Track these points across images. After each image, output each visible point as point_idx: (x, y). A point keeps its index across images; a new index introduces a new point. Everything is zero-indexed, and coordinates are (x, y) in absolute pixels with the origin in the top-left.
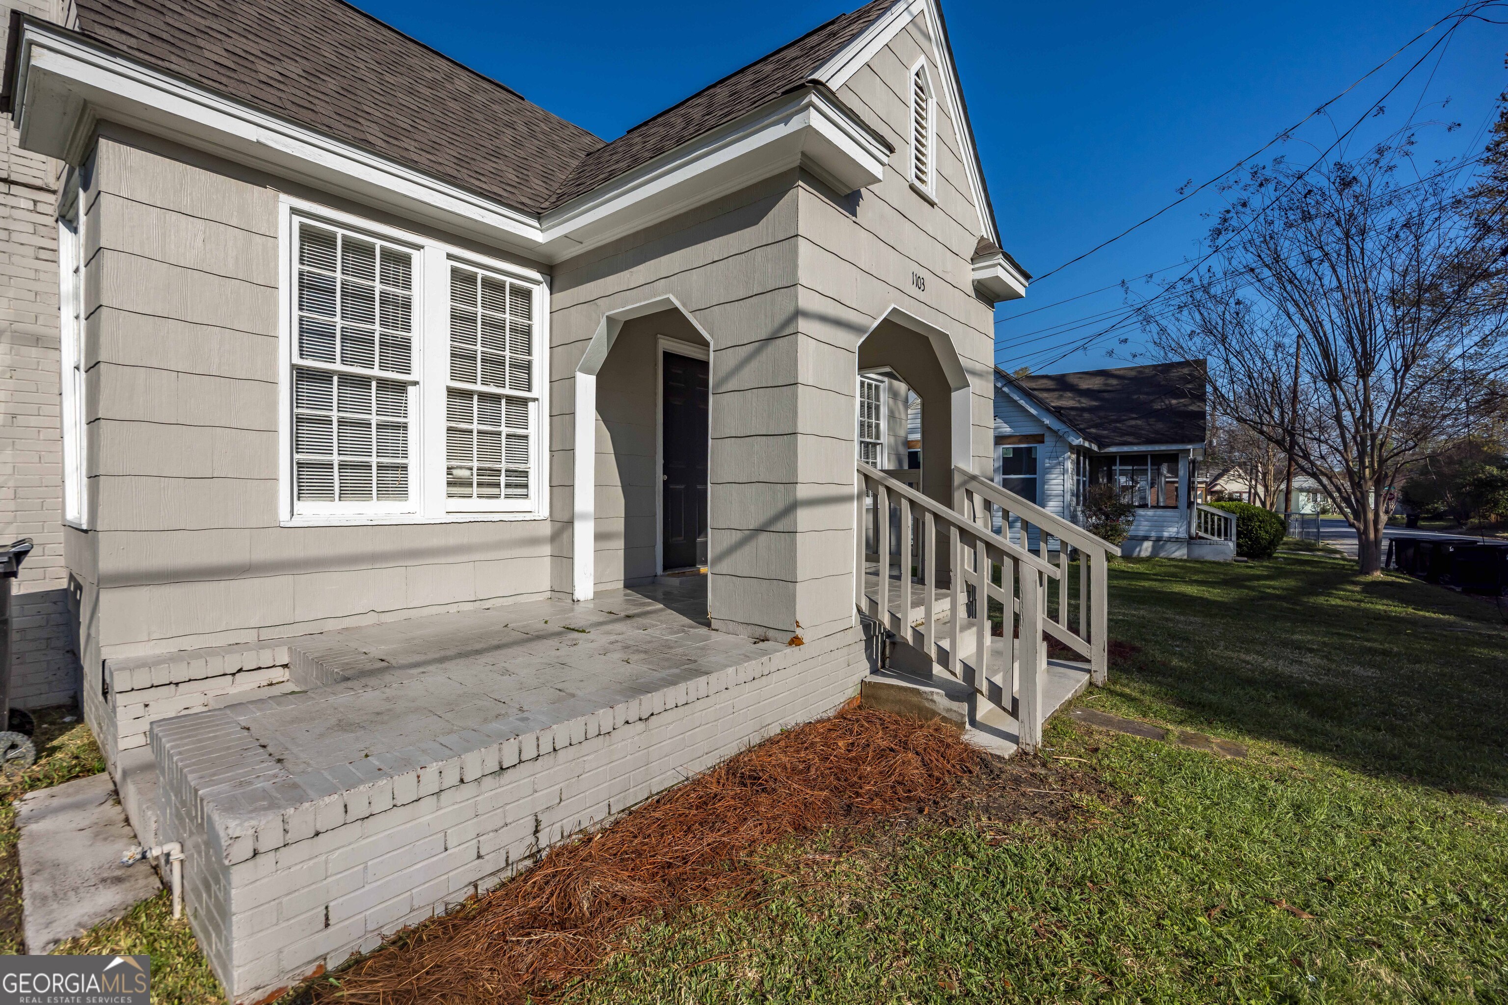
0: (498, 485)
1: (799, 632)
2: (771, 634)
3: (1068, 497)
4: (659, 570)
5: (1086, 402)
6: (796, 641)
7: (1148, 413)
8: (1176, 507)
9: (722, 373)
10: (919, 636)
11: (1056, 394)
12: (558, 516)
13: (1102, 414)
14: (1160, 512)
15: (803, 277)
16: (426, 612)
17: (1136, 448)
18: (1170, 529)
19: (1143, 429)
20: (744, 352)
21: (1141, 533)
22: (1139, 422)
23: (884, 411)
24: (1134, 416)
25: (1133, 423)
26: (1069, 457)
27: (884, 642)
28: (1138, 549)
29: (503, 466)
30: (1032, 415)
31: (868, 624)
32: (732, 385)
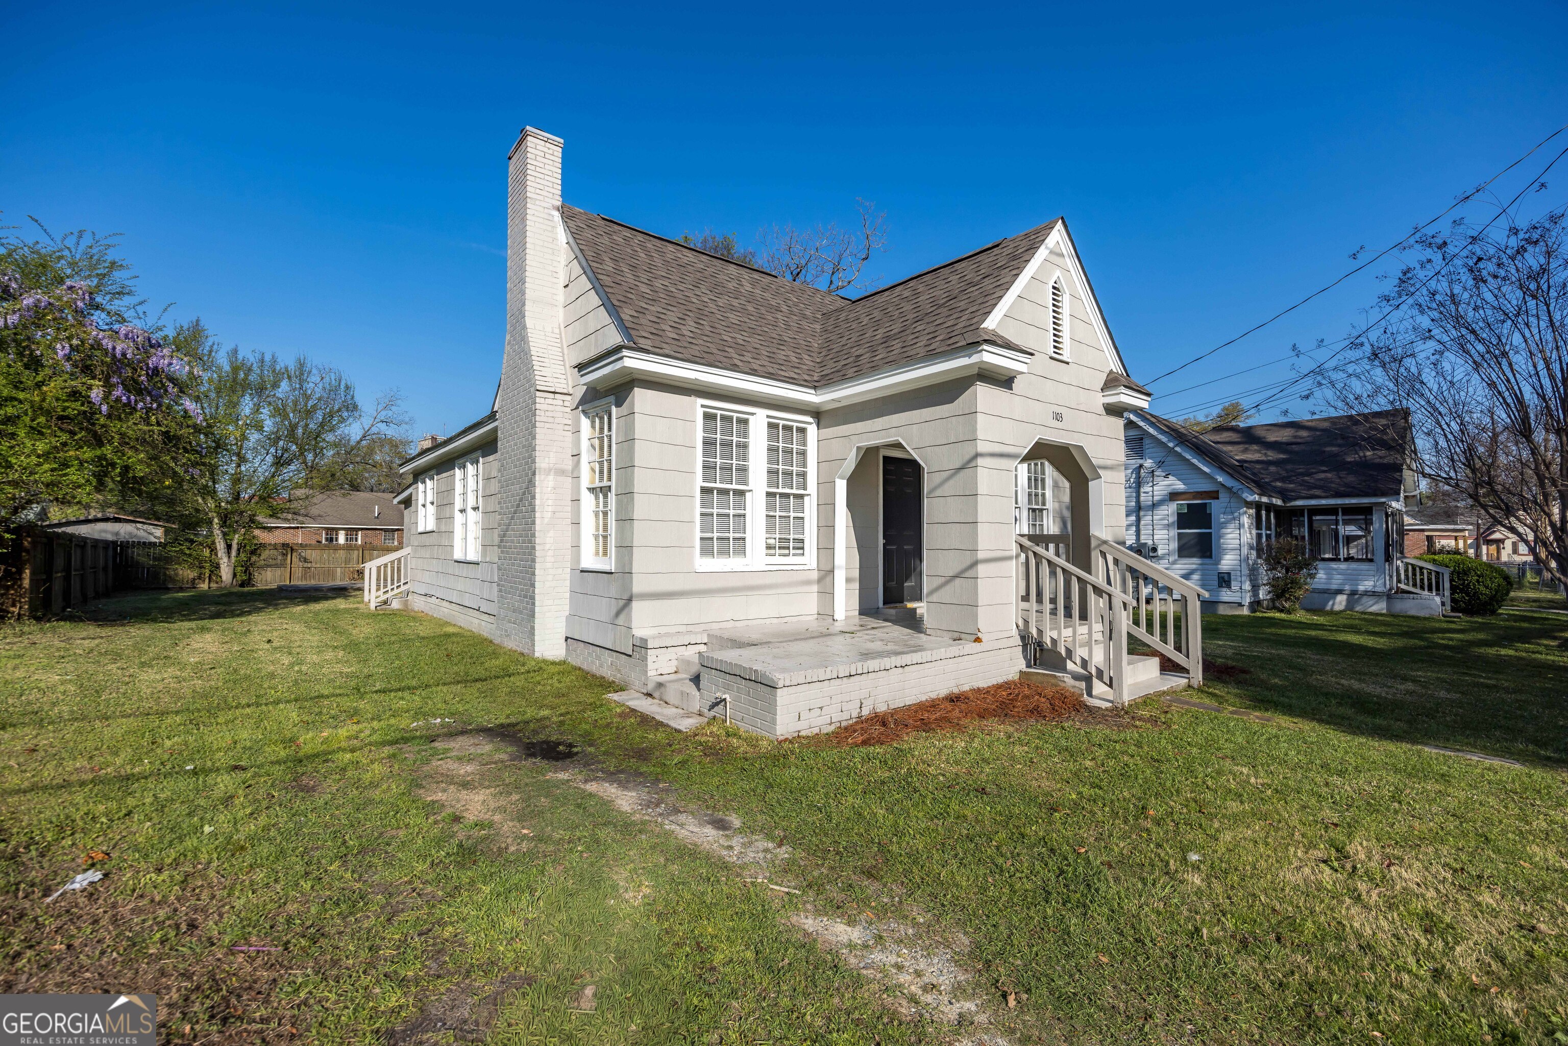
0: (788, 548)
1: (980, 635)
2: (963, 636)
3: (1245, 550)
4: (881, 604)
5: (1272, 455)
6: (978, 640)
7: (1338, 465)
8: (1371, 560)
9: (933, 485)
10: (1054, 642)
11: (1241, 447)
12: (822, 567)
13: (1289, 467)
14: (1354, 565)
15: (980, 435)
16: (754, 622)
17: (1324, 502)
18: (1366, 583)
19: (1332, 482)
20: (945, 475)
21: (1334, 587)
22: (1329, 475)
23: (1049, 482)
24: (1324, 468)
25: (1322, 476)
26: (1245, 513)
27: (1035, 650)
28: (1331, 603)
29: (792, 537)
30: (1205, 473)
31: (1025, 638)
32: (938, 492)
